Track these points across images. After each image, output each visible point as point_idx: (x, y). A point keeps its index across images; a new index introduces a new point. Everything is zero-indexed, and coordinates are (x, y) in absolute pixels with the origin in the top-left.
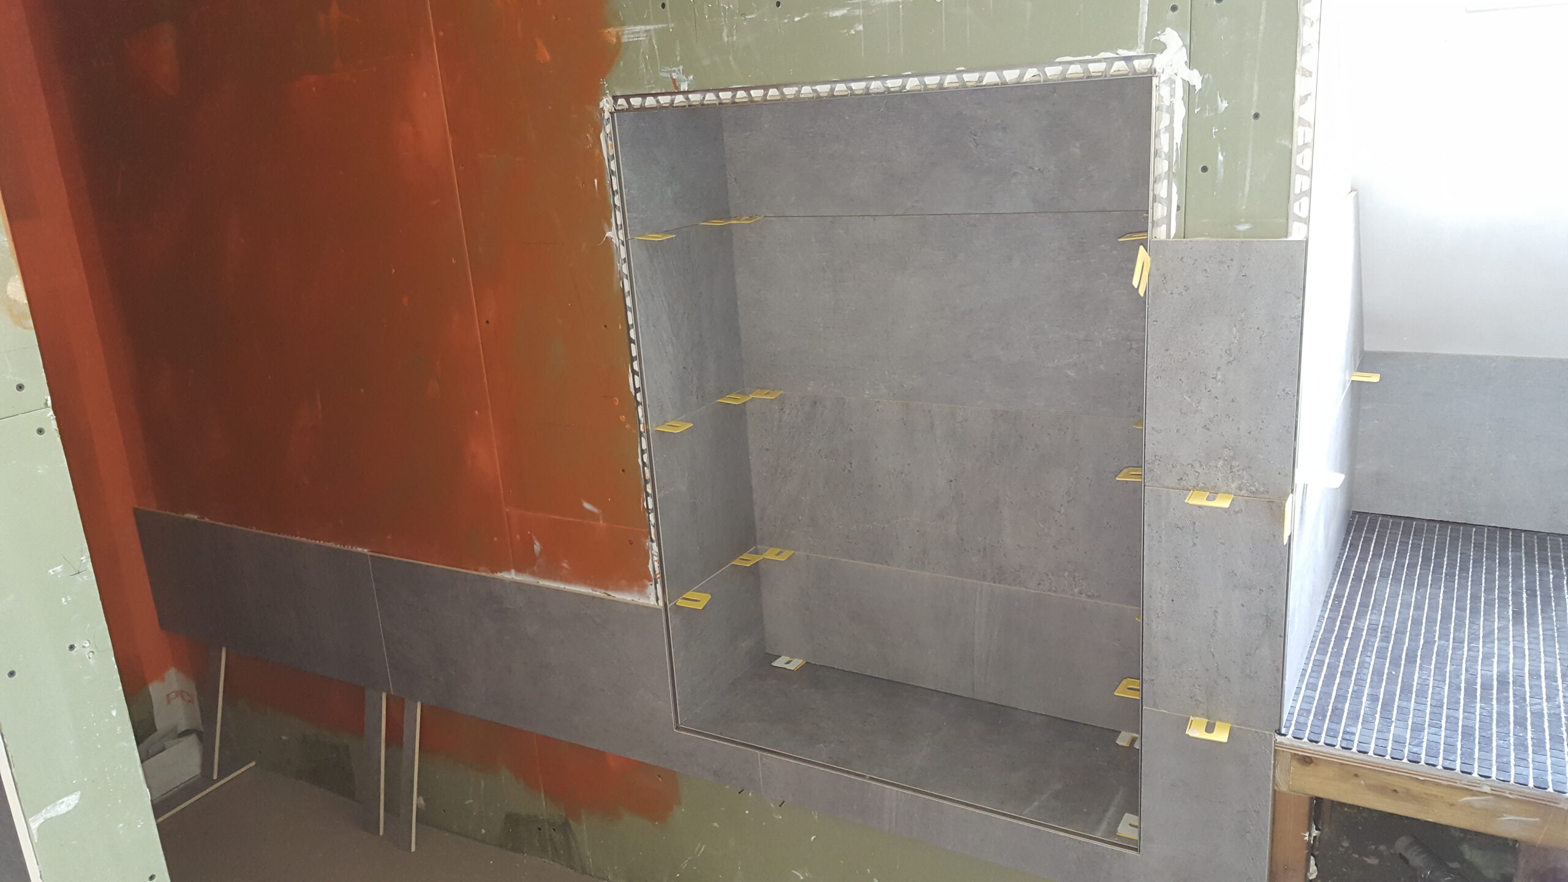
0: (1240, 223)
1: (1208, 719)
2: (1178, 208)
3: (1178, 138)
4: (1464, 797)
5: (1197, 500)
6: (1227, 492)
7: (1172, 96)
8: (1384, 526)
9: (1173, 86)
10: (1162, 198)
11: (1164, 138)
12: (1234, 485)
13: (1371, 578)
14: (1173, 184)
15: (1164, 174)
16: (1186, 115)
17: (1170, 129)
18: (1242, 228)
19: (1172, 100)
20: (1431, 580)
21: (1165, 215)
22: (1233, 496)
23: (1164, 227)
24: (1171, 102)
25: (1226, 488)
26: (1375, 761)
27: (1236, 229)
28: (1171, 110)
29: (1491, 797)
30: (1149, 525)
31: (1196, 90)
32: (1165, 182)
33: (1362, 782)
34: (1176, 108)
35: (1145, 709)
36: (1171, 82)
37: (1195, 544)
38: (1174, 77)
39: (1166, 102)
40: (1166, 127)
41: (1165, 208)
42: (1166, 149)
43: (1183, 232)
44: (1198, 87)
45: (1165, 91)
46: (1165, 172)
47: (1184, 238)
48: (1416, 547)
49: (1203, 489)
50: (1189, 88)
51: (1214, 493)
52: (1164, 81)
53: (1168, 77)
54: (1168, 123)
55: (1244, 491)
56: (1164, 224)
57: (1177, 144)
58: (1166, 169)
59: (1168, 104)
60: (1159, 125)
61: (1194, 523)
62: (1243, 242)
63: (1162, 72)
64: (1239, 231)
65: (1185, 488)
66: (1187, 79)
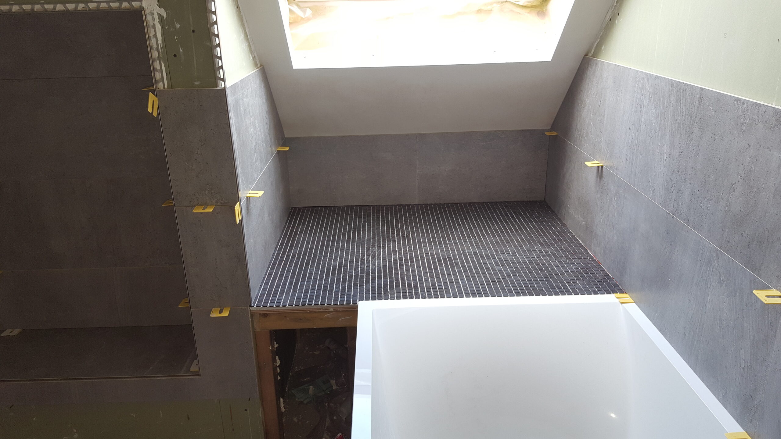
0: (195, 81)
1: (221, 307)
2: (166, 74)
3: (160, 41)
4: (325, 315)
5: (198, 210)
6: (212, 205)
7: (154, 20)
8: (303, 212)
9: (153, 15)
10: (158, 69)
11: (153, 41)
12: (214, 201)
13: (296, 234)
14: (162, 62)
15: (156, 58)
16: (162, 29)
17: (155, 36)
18: (197, 83)
19: (154, 22)
20: (319, 231)
21: (161, 77)
22: (215, 206)
23: (161, 83)
24: (153, 23)
25: (211, 203)
26: (290, 308)
27: (194, 84)
28: (154, 27)
29: (334, 313)
30: (180, 225)
31: (164, 18)
32: (158, 61)
33: (288, 319)
34: (156, 26)
35: (192, 310)
36: (152, 14)
37: (202, 231)
38: (153, 11)
39: (151, 23)
40: (153, 35)
41: (161, 74)
42: (155, 46)
43: (171, 86)
44: (165, 16)
45: (149, 18)
46: (157, 57)
47: (172, 88)
48: (315, 218)
49: (201, 205)
50: (161, 17)
51: (206, 206)
52: (148, 13)
53: (150, 11)
54: (154, 33)
55: (219, 203)
56: (161, 82)
57: (160, 43)
58: (157, 56)
59: (152, 24)
60: (150, 35)
61: (200, 221)
62: (198, 90)
63: (146, 8)
64: (196, 85)
65: (193, 205)
66: (159, 13)
